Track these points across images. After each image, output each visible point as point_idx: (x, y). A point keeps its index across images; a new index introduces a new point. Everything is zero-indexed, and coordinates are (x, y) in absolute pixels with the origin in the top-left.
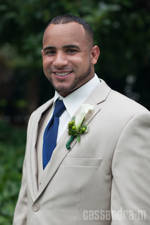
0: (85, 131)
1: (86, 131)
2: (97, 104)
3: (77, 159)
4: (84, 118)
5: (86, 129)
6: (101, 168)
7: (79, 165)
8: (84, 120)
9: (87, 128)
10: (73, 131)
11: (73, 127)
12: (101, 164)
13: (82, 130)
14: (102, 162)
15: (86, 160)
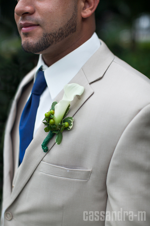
0: (68, 127)
1: (71, 127)
2: (90, 84)
3: (56, 167)
4: (69, 106)
5: (70, 125)
6: (90, 182)
7: (60, 175)
8: (68, 110)
9: (72, 123)
10: (51, 126)
11: (52, 121)
12: (91, 178)
13: (64, 127)
14: (92, 175)
15: (68, 171)
